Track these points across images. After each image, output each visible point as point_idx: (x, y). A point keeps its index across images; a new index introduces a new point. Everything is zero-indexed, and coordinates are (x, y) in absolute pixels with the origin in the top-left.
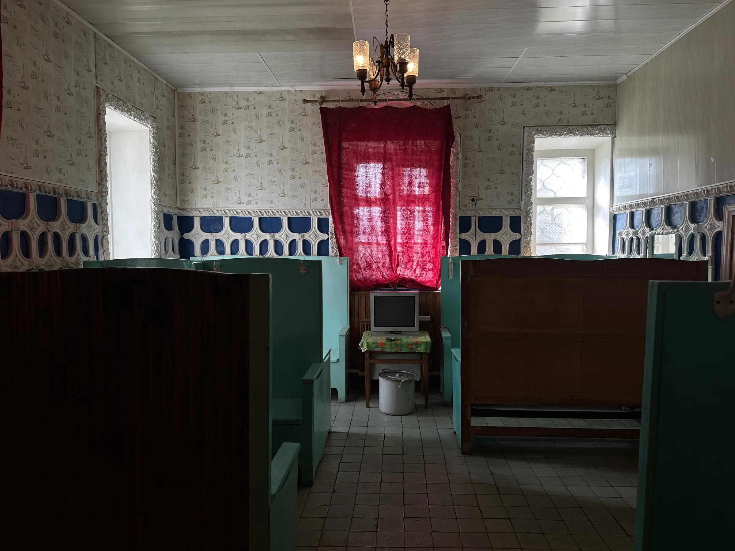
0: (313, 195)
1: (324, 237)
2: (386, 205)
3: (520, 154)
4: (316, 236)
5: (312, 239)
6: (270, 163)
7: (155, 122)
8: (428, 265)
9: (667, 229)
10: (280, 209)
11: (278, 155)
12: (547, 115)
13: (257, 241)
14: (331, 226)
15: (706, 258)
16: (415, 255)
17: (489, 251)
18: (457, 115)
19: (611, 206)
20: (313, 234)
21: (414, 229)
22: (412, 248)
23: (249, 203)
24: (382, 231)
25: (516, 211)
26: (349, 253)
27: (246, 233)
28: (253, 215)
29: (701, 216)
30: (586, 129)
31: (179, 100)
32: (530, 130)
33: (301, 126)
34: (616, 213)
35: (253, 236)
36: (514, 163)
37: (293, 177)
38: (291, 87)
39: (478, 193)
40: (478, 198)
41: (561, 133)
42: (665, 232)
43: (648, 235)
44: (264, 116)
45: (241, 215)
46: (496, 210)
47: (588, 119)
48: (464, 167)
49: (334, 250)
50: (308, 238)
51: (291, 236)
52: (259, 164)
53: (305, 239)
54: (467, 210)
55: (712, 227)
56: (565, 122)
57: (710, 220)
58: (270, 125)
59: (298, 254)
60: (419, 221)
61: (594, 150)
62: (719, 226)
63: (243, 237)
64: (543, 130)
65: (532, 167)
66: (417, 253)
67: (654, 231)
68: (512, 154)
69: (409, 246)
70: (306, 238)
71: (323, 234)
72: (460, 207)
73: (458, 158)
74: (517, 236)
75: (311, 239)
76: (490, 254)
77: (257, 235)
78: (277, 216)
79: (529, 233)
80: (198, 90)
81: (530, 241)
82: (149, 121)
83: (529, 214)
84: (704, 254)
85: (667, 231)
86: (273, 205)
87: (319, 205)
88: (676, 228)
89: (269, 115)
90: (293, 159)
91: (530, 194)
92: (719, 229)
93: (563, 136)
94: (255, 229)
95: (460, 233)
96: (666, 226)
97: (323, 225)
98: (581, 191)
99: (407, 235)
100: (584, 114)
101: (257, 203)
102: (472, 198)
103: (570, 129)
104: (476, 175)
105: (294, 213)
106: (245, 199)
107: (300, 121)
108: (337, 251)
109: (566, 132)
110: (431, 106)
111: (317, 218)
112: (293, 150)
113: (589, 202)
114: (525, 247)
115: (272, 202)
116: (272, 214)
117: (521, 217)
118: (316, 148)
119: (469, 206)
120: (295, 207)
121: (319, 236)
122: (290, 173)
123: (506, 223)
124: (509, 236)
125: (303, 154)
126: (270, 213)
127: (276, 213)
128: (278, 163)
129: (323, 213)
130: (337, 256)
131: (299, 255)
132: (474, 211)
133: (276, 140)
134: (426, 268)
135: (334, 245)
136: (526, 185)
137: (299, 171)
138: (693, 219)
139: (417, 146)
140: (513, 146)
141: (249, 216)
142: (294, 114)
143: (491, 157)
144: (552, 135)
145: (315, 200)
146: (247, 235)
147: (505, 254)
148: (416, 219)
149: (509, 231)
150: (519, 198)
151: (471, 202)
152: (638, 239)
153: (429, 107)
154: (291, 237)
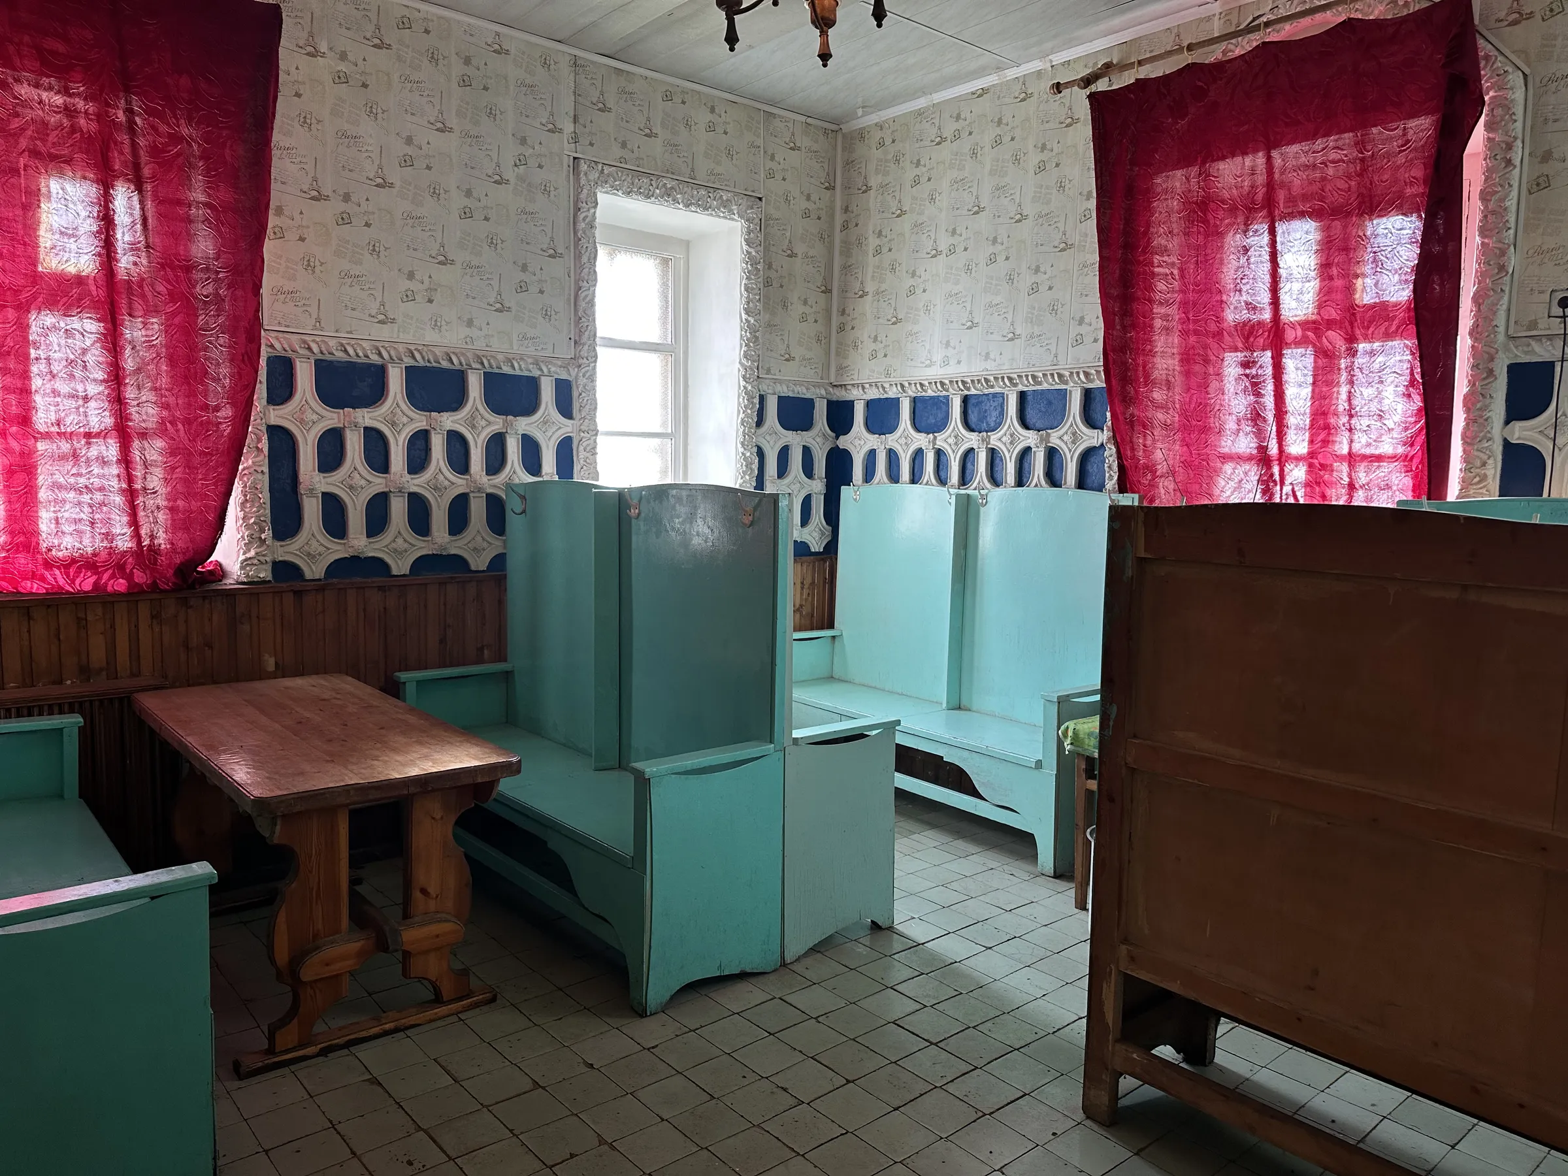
0: (1075, 330)
1: (1094, 438)
2: (1252, 339)
4: (1075, 438)
5: (1066, 443)
6: (992, 260)
7: (752, 208)
10: (1003, 372)
11: (1009, 237)
13: (956, 452)
18: (1519, 13)
20: (1070, 432)
23: (946, 363)
27: (936, 434)
28: (951, 390)
31: (844, 149)
33: (1061, 153)
35: (950, 440)
37: (1034, 289)
38: (1041, 61)
44: (987, 148)
45: (930, 393)
50: (1058, 442)
51: (1021, 438)
52: (970, 268)
53: (1051, 445)
54: (1538, 339)
58: (997, 165)
59: (1034, 484)
63: (929, 442)
69: (1320, 464)
70: (1052, 441)
71: (1092, 431)
72: (1511, 333)
73: (1509, 162)
75: (1064, 447)
78: (997, 390)
80: (874, 118)
82: (734, 207)
86: (989, 364)
87: (1086, 354)
89: (998, 142)
90: (1040, 243)
94: (953, 422)
95: (1506, 422)
97: (1092, 408)
101: (959, 362)
102: (1561, 295)
105: (1031, 379)
106: (939, 355)
107: (1058, 142)
111: (1079, 391)
112: (1041, 220)
115: (987, 356)
116: (986, 385)
118: (1090, 205)
119: (1548, 326)
120: (1033, 365)
121: (1082, 438)
122: (1028, 279)
125: (1061, 226)
126: (983, 385)
127: (993, 383)
128: (1007, 258)
129: (1093, 375)
131: (1036, 486)
133: (1006, 202)
135: (1113, 462)
137: (1049, 270)
141: (944, 393)
142: (1047, 126)
145: (1080, 342)
146: (938, 438)
151: (1557, 311)
154: (1023, 440)
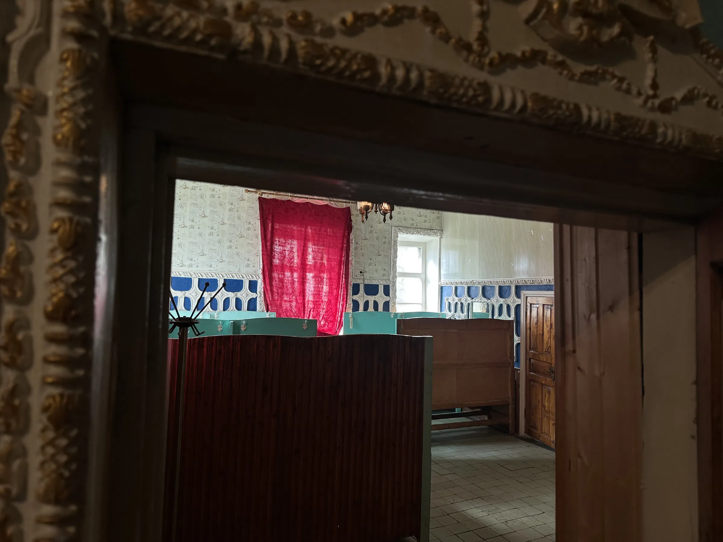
0: (246, 262)
1: (254, 295)
3: (389, 244)
4: (247, 295)
6: (211, 234)
8: (330, 319)
9: (483, 300)
10: (218, 272)
11: (218, 228)
12: (405, 220)
13: (195, 298)
14: (260, 287)
15: (511, 318)
16: (321, 310)
17: (371, 308)
19: (439, 281)
20: (245, 293)
21: (322, 291)
22: (320, 305)
23: (191, 266)
24: (300, 292)
25: (388, 282)
26: (275, 309)
28: (194, 276)
29: (505, 294)
30: (427, 231)
32: (396, 229)
33: (239, 208)
34: (443, 285)
35: (192, 294)
36: (386, 249)
37: (230, 247)
39: (364, 268)
40: (364, 271)
41: (413, 232)
42: (482, 301)
43: (470, 302)
44: (208, 197)
45: (183, 276)
46: (375, 280)
47: (427, 225)
48: (355, 249)
49: (261, 306)
50: (240, 296)
51: (226, 294)
52: (201, 235)
54: (358, 279)
55: (514, 302)
56: (415, 226)
57: (513, 297)
58: (213, 204)
59: (231, 309)
60: (326, 286)
61: (426, 243)
62: (518, 301)
63: (183, 294)
64: (403, 229)
65: (397, 253)
66: (323, 309)
67: (474, 300)
68: (385, 243)
69: (318, 304)
70: (238, 296)
71: (253, 293)
72: (353, 277)
74: (387, 299)
75: (242, 298)
76: (372, 311)
77: (196, 293)
78: (215, 277)
79: (395, 297)
81: (396, 302)
83: (395, 284)
84: (509, 315)
85: (484, 301)
86: (211, 269)
87: (251, 270)
88: (490, 299)
89: (213, 196)
90: (231, 233)
91: (395, 271)
92: (519, 303)
93: (414, 234)
94: (194, 288)
95: (353, 295)
96: (482, 298)
97: (253, 286)
98: (418, 270)
99: (318, 296)
100: (425, 221)
101: (197, 267)
102: (360, 271)
103: (418, 231)
104: (363, 255)
105: (230, 275)
106: (187, 263)
107: (238, 204)
108: (264, 307)
109: (416, 232)
110: (335, 205)
111: (248, 281)
112: (231, 226)
113: (423, 276)
114: (393, 306)
115: (211, 266)
116: (211, 276)
117: (390, 286)
118: (250, 226)
119: (359, 276)
120: (231, 271)
121: (249, 295)
122: (228, 244)
123: (381, 289)
124: (383, 299)
125: (239, 229)
126: (209, 276)
127: (214, 275)
128: (218, 235)
129: (254, 277)
130: (263, 311)
132: (363, 280)
133: (217, 217)
134: (328, 321)
135: (262, 302)
136: (393, 265)
137: (235, 243)
138: (501, 296)
139: (327, 232)
140: (385, 238)
141: (190, 277)
142: (233, 198)
143: (372, 244)
144: (408, 233)
145: (248, 266)
146: (186, 293)
147: (381, 311)
148: (325, 284)
149: (382, 295)
150: (389, 273)
151: (360, 274)
152: (462, 304)
153: (334, 206)
